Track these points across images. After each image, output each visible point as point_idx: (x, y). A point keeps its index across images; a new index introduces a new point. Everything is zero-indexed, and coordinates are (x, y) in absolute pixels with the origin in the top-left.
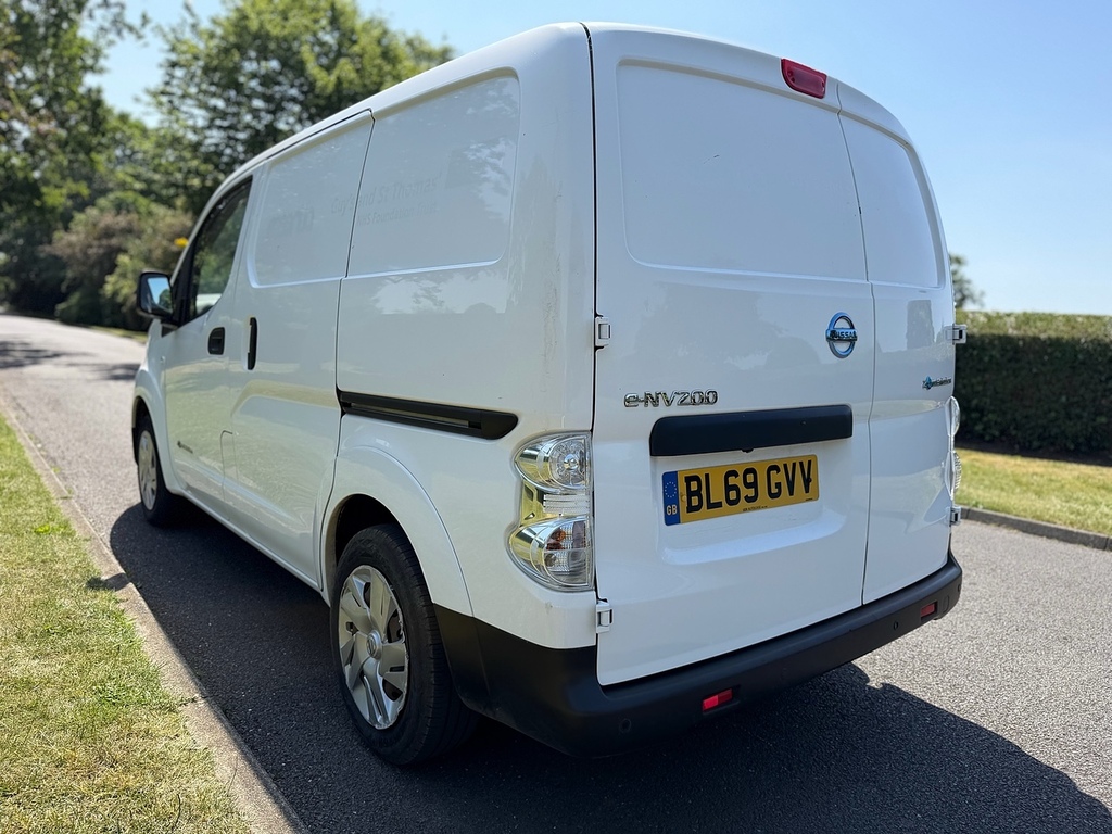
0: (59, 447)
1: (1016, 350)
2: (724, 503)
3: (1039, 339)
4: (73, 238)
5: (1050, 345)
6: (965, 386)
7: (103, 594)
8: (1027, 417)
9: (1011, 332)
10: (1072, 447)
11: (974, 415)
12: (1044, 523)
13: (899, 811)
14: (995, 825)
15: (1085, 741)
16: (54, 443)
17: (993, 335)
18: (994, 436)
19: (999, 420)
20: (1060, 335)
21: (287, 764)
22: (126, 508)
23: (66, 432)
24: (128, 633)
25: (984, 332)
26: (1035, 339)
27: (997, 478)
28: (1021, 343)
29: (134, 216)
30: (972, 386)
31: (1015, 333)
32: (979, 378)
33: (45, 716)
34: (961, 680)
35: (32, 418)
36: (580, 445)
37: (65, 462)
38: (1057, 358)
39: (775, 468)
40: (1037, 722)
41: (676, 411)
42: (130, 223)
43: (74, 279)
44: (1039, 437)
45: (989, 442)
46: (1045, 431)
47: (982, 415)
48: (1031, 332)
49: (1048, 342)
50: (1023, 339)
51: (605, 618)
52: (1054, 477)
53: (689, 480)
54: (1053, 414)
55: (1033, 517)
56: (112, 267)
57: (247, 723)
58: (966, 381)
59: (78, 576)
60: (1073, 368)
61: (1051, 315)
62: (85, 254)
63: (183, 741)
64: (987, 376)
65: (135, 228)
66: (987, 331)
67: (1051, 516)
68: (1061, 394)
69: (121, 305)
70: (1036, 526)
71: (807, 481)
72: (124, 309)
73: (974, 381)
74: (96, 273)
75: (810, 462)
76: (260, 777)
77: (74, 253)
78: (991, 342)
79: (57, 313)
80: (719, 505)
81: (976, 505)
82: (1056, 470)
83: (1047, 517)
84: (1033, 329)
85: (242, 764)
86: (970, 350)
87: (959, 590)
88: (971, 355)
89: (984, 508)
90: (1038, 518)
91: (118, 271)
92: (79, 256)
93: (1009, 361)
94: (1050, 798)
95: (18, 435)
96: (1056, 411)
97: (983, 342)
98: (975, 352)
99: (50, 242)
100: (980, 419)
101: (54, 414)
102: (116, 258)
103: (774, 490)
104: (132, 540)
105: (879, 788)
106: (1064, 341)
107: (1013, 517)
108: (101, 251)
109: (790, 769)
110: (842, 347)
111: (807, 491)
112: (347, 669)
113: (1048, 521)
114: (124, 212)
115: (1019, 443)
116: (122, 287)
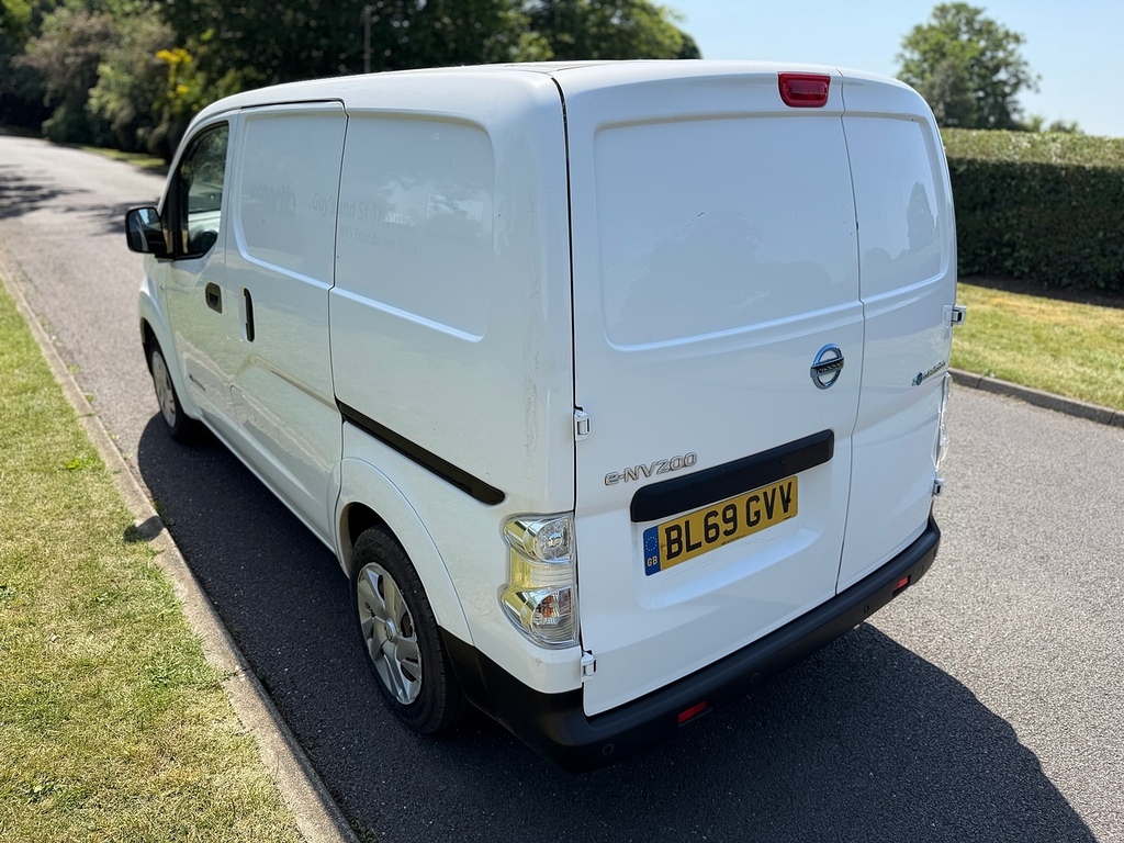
0: (73, 335)
1: (1058, 181)
2: (704, 542)
3: (1084, 168)
4: (47, 45)
5: (1094, 176)
6: (998, 220)
7: (141, 546)
8: (1060, 253)
9: (1055, 161)
10: (1102, 285)
11: (1006, 250)
12: (1053, 396)
13: (854, 769)
14: (937, 783)
15: (1035, 685)
16: (67, 329)
17: (1035, 163)
18: (1023, 272)
19: (1031, 256)
20: (1106, 164)
21: (323, 730)
22: (149, 418)
23: (77, 312)
24: (168, 598)
25: (1025, 160)
26: (1080, 169)
27: (1017, 332)
28: (1063, 173)
29: (107, 17)
30: (1007, 219)
31: (1059, 161)
32: (1015, 212)
33: (108, 705)
34: (934, 615)
35: (42, 294)
36: (563, 524)
37: (82, 356)
38: (1099, 190)
39: (755, 498)
40: (995, 664)
41: (655, 479)
42: (105, 25)
43: (56, 91)
44: (1070, 274)
45: (1018, 278)
46: (1076, 268)
47: (1014, 250)
48: (1076, 160)
49: (1093, 173)
50: (1066, 169)
51: (590, 669)
52: (1075, 329)
53: (668, 531)
54: (1088, 250)
55: (1044, 388)
56: (94, 80)
57: (285, 685)
58: (1000, 214)
59: (114, 526)
60: (1115, 201)
61: (1100, 139)
62: (63, 63)
63: (232, 724)
64: (1023, 208)
65: (112, 32)
66: (1029, 159)
67: (1062, 386)
68: (1098, 229)
69: (110, 122)
70: (1045, 398)
71: (786, 502)
72: (114, 127)
73: (1009, 214)
74: (77, 83)
75: (790, 484)
76: (299, 761)
77: (51, 63)
78: (1032, 170)
79: (45, 131)
80: (699, 545)
81: (988, 375)
82: (1080, 318)
83: (1057, 388)
84: (1079, 158)
85: (283, 747)
86: (1009, 180)
87: (935, 555)
88: (1009, 184)
89: (996, 377)
90: (1048, 388)
91: (102, 82)
92: (57, 66)
93: (1049, 192)
94: (990, 752)
95: (31, 327)
96: (1091, 248)
97: (1023, 171)
98: (1013, 183)
99: (23, 52)
100: (1010, 255)
101: (62, 286)
102: (96, 68)
103: (753, 518)
104: (159, 462)
105: (840, 744)
106: (1110, 171)
107: (1024, 388)
108: (80, 60)
109: (764, 725)
110: (826, 379)
111: (786, 511)
112: (369, 642)
113: (1058, 393)
114: (97, 13)
115: (1048, 280)
116: (107, 102)
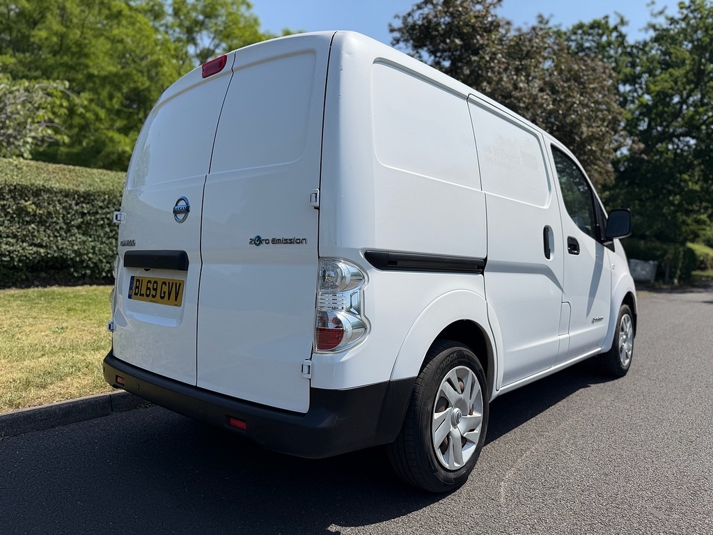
39: (164, 283)
71: (177, 294)
75: (180, 284)
80: (143, 295)
103: (163, 295)
110: (181, 216)
111: (176, 300)
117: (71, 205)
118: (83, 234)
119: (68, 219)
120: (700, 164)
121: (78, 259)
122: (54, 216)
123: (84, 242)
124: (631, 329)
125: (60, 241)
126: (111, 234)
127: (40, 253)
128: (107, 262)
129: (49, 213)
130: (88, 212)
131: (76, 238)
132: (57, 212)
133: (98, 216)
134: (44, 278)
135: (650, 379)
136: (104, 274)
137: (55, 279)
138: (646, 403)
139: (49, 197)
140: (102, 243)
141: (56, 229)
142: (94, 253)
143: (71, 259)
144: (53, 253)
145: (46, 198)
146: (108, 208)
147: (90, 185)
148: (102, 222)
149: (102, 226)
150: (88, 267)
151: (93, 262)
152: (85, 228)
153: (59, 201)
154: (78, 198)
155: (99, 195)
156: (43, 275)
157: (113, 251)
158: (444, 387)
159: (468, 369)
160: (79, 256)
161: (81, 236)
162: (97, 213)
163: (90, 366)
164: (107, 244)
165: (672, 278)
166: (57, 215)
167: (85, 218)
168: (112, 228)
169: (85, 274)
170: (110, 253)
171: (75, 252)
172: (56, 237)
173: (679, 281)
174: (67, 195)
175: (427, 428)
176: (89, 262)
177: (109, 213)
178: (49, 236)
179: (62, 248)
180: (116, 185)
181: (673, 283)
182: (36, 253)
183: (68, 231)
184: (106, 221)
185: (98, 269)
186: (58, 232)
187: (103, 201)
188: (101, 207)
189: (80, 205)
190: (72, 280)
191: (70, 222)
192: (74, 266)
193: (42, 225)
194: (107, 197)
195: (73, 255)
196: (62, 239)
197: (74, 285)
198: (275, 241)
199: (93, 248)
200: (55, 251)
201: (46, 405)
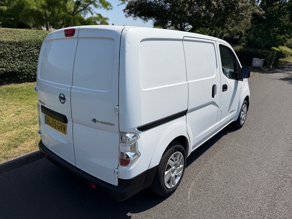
2: (52, 125)
39: (59, 123)
71: (64, 129)
75: (65, 126)
110: (62, 101)
111: (64, 132)
117: (13, 48)
118: (21, 61)
119: (13, 54)
120: (289, 13)
121: (20, 72)
122: (7, 54)
123: (22, 64)
124: (246, 109)
125: (11, 65)
126: (33, 60)
127: (4, 70)
128: (33, 72)
129: (4, 52)
130: (22, 51)
131: (18, 62)
132: (8, 52)
133: (26, 52)
134: (7, 80)
135: (251, 129)
136: (33, 77)
137: (12, 80)
138: (247, 143)
139: (3, 45)
140: (30, 64)
141: (9, 59)
142: (27, 69)
143: (18, 72)
144: (9, 70)
145: (2, 46)
146: (30, 48)
147: (21, 38)
148: (28, 55)
149: (29, 56)
150: (25, 75)
151: (27, 73)
152: (21, 58)
153: (8, 46)
154: (16, 45)
155: (25, 43)
156: (7, 79)
157: (35, 67)
158: (169, 162)
159: (178, 152)
160: (20, 70)
161: (20, 62)
162: (25, 51)
163: (33, 134)
164: (32, 64)
165: (270, 65)
166: (8, 53)
167: (21, 53)
168: (33, 57)
169: (25, 78)
170: (34, 68)
171: (19, 68)
172: (9, 63)
173: (272, 67)
174: (11, 44)
175: (162, 179)
176: (26, 73)
177: (31, 50)
178: (6, 63)
179: (13, 67)
180: (32, 37)
181: (270, 67)
182: (2, 70)
183: (14, 60)
184: (30, 54)
185: (30, 75)
186: (10, 61)
187: (27, 45)
188: (27, 48)
189: (18, 48)
190: (19, 80)
191: (15, 56)
192: (19, 75)
193: (2, 58)
194: (29, 43)
195: (18, 70)
196: (12, 64)
197: (21, 83)
198: (102, 122)
199: (26, 66)
200: (10, 69)
201: (18, 157)
